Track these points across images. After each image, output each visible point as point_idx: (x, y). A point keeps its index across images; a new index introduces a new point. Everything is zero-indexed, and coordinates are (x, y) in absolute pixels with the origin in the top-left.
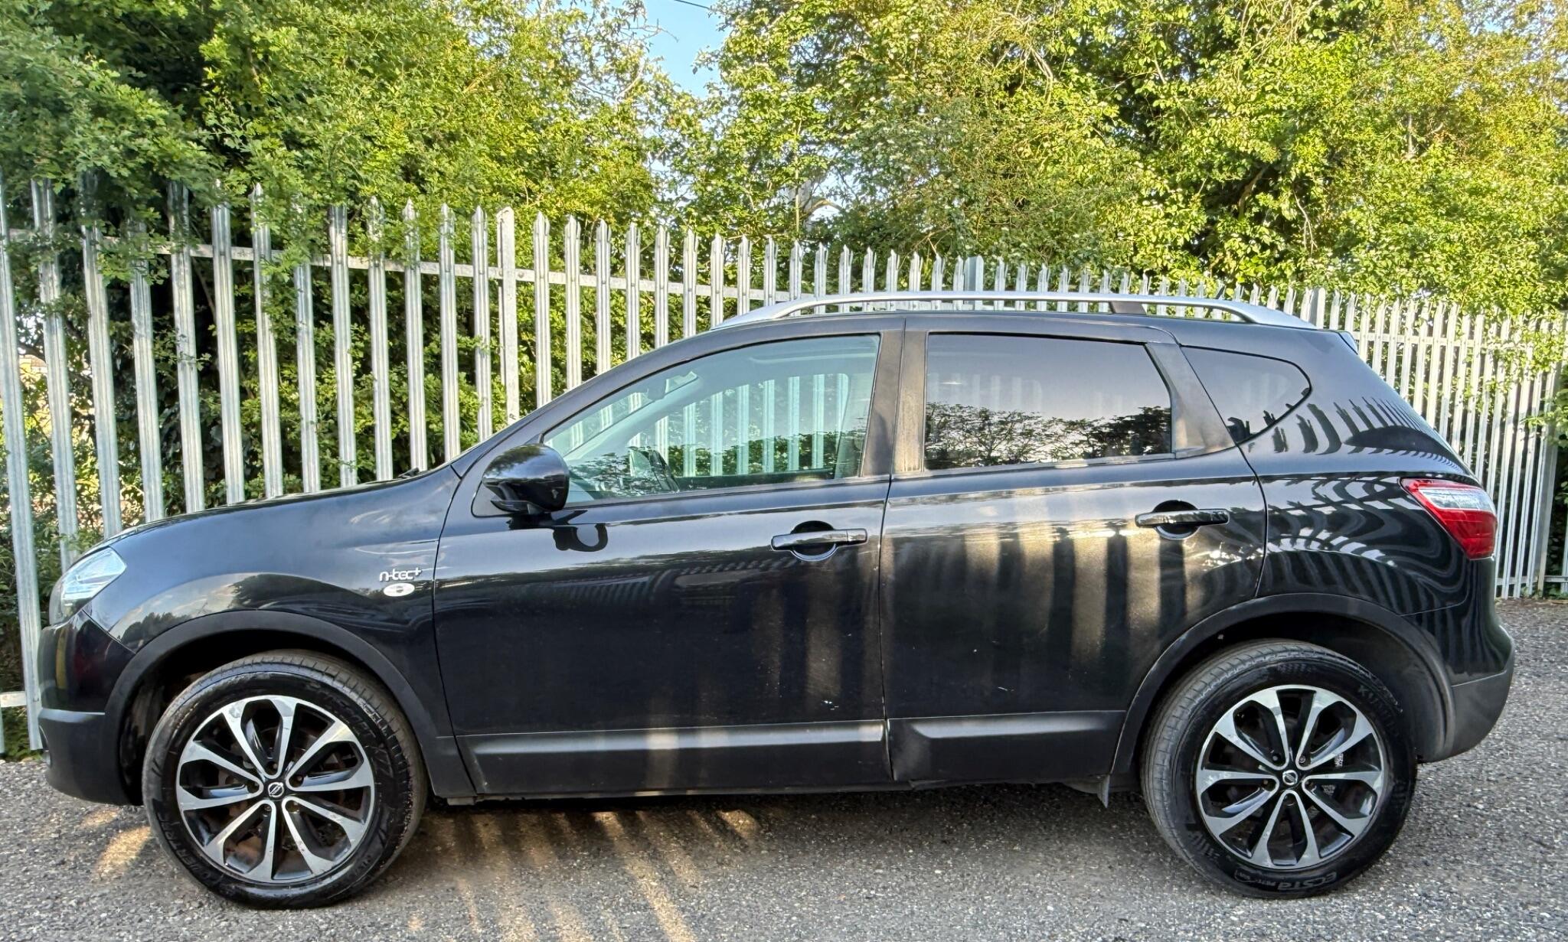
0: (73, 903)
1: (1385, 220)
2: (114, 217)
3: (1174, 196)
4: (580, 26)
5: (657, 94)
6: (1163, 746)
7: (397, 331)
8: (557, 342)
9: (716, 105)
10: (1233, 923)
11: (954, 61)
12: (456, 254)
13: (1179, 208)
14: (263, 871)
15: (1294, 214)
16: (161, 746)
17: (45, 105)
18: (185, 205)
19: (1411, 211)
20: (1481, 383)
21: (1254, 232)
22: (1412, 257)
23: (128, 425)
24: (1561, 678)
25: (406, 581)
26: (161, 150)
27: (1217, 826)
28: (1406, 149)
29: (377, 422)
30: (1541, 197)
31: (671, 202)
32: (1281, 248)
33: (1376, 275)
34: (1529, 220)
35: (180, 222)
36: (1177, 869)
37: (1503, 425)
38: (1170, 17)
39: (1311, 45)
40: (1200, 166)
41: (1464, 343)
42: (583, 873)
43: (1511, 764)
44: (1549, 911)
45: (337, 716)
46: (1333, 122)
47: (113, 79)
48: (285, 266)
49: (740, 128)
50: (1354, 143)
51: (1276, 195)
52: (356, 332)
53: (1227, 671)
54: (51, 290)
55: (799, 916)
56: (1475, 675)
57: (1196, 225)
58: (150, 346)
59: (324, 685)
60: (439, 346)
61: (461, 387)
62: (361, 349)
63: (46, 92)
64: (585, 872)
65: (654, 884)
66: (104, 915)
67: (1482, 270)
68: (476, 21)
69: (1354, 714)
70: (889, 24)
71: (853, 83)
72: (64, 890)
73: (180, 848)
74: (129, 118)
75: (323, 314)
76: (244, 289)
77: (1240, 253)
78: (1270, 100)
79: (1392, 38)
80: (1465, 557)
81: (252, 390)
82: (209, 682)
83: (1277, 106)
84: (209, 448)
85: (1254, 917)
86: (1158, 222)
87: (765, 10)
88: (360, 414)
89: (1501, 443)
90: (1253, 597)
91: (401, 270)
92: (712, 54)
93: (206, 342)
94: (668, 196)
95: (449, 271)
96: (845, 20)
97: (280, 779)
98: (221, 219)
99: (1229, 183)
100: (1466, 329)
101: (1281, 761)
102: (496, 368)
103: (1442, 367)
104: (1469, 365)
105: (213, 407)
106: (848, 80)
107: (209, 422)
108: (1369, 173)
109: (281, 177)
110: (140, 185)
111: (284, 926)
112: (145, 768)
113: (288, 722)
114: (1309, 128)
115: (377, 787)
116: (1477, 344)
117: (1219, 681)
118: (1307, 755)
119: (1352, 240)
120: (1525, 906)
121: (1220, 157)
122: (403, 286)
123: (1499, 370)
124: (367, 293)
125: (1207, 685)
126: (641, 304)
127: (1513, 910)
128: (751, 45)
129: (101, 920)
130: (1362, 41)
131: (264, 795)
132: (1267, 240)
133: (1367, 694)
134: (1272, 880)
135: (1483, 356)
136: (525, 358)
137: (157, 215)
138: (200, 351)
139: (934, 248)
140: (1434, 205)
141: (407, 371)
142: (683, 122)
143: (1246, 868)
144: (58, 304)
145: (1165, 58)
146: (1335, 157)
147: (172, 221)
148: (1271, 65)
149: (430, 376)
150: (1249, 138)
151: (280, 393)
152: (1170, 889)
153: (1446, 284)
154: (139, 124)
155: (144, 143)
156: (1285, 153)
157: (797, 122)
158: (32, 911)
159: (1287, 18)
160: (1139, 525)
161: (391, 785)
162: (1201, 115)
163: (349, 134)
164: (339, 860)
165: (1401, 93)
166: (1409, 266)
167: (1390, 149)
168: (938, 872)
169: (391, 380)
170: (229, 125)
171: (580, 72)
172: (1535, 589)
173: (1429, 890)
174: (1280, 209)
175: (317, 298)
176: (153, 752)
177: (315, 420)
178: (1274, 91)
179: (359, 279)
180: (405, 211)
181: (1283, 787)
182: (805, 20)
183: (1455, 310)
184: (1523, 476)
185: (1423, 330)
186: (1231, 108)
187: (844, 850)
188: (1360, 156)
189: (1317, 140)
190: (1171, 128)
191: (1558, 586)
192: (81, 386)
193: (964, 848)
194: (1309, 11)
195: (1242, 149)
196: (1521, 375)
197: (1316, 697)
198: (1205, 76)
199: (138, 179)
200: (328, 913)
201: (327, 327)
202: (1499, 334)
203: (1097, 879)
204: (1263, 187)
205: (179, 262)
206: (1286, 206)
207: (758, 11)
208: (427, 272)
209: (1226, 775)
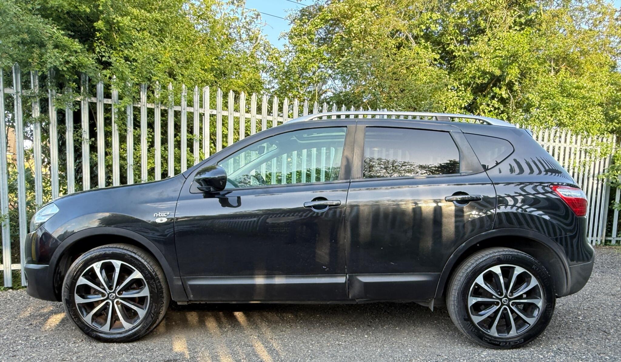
0: (34, 338)
1: (542, 98)
2: (61, 86)
3: (461, 88)
4: (236, 22)
5: (264, 48)
6: (455, 288)
7: (164, 133)
8: (225, 140)
9: (287, 52)
10: (482, 358)
11: (377, 36)
12: (187, 104)
13: (463, 93)
14: (106, 328)
15: (507, 96)
16: (69, 278)
17: (37, 43)
18: (87, 82)
19: (553, 95)
20: (580, 162)
21: (491, 103)
22: (553, 113)
23: (63, 166)
24: (612, 274)
25: (164, 217)
26: (79, 61)
27: (476, 319)
28: (551, 72)
29: (156, 166)
30: (604, 90)
31: (269, 89)
32: (502, 109)
33: (539, 119)
34: (599, 99)
35: (85, 89)
36: (460, 338)
37: (588, 178)
38: (460, 21)
39: (514, 32)
40: (471, 78)
41: (573, 146)
42: (228, 333)
43: (593, 304)
44: (609, 356)
45: (136, 268)
46: (522, 61)
47: (62, 35)
48: (123, 105)
49: (295, 60)
50: (530, 69)
51: (500, 88)
52: (149, 131)
53: (480, 259)
54: (36, 113)
55: (311, 350)
56: (579, 262)
57: (469, 100)
58: (72, 135)
59: (132, 257)
60: (180, 138)
61: (188, 153)
62: (151, 138)
63: (37, 38)
64: (229, 333)
65: (256, 338)
66: (45, 343)
67: (580, 118)
68: (198, 21)
69: (531, 277)
70: (353, 22)
71: (339, 44)
72: (31, 334)
73: (75, 318)
74: (67, 49)
75: (137, 125)
76: (108, 115)
77: (486, 111)
78: (498, 53)
79: (545, 29)
80: (575, 215)
81: (110, 153)
82: (88, 254)
83: (500, 55)
84: (93, 176)
85: (491, 356)
86: (454, 98)
87: (306, 17)
88: (150, 162)
89: (588, 185)
90: (491, 229)
91: (167, 109)
92: (286, 33)
93: (93, 134)
94: (268, 87)
95: (184, 109)
96: (336, 22)
97: (114, 292)
98: (100, 88)
99: (482, 84)
100: (574, 140)
101: (501, 294)
102: (201, 147)
103: (564, 155)
104: (575, 154)
105: (94, 158)
106: (337, 43)
107: (93, 165)
108: (536, 80)
109: (123, 72)
110: (70, 74)
111: (113, 349)
112: (63, 287)
113: (117, 270)
114: (513, 63)
115: (151, 297)
116: (578, 146)
117: (477, 263)
118: (512, 292)
119: (530, 106)
120: (599, 354)
121: (479, 74)
122: (167, 116)
123: (587, 157)
124: (154, 117)
125: (473, 264)
126: (256, 126)
127: (594, 355)
128: (300, 30)
129: (44, 345)
130: (534, 31)
131: (108, 298)
132: (496, 106)
133: (536, 268)
134: (498, 341)
135: (581, 151)
136: (212, 145)
137: (76, 86)
138: (90, 137)
139: (369, 106)
140: (562, 93)
141: (167, 147)
142: (274, 59)
143: (488, 337)
144: (39, 118)
145: (458, 37)
146: (523, 75)
147: (82, 88)
148: (498, 39)
149: (176, 149)
150: (490, 67)
151: (120, 154)
152: (457, 345)
153: (566, 123)
154: (71, 52)
155: (73, 58)
156: (503, 72)
157: (317, 59)
158: (18, 341)
159: (505, 21)
160: (446, 201)
161: (156, 295)
162: (471, 58)
163: (148, 56)
164: (135, 324)
165: (549, 50)
166: (551, 116)
167: (544, 72)
168: (366, 336)
169: (161, 150)
170: (104, 52)
171: (236, 40)
172: (601, 242)
173: (561, 347)
174: (501, 94)
175: (135, 119)
176: (66, 281)
177: (132, 164)
178: (499, 49)
179: (151, 112)
180: (169, 87)
181: (502, 305)
182: (321, 21)
183: (569, 133)
184: (596, 198)
185: (557, 140)
186: (483, 55)
187: (330, 328)
188: (533, 74)
189: (516, 68)
190: (460, 63)
191: (610, 241)
192: (46, 151)
193: (376, 328)
194: (513, 19)
195: (488, 71)
196: (596, 159)
197: (516, 269)
198: (473, 44)
199: (70, 72)
200: (131, 345)
201: (138, 130)
202: (587, 143)
203: (429, 340)
204: (495, 85)
205: (84, 103)
206: (504, 93)
207: (304, 17)
208: (176, 110)
209: (480, 299)
